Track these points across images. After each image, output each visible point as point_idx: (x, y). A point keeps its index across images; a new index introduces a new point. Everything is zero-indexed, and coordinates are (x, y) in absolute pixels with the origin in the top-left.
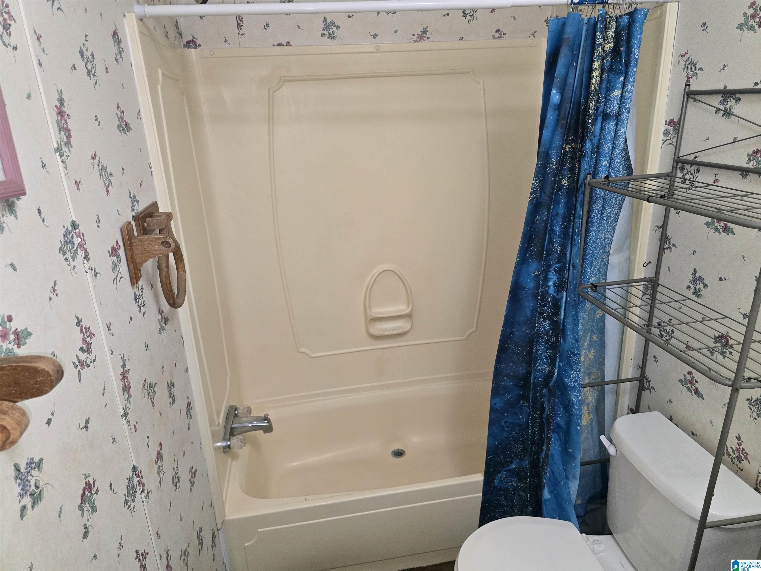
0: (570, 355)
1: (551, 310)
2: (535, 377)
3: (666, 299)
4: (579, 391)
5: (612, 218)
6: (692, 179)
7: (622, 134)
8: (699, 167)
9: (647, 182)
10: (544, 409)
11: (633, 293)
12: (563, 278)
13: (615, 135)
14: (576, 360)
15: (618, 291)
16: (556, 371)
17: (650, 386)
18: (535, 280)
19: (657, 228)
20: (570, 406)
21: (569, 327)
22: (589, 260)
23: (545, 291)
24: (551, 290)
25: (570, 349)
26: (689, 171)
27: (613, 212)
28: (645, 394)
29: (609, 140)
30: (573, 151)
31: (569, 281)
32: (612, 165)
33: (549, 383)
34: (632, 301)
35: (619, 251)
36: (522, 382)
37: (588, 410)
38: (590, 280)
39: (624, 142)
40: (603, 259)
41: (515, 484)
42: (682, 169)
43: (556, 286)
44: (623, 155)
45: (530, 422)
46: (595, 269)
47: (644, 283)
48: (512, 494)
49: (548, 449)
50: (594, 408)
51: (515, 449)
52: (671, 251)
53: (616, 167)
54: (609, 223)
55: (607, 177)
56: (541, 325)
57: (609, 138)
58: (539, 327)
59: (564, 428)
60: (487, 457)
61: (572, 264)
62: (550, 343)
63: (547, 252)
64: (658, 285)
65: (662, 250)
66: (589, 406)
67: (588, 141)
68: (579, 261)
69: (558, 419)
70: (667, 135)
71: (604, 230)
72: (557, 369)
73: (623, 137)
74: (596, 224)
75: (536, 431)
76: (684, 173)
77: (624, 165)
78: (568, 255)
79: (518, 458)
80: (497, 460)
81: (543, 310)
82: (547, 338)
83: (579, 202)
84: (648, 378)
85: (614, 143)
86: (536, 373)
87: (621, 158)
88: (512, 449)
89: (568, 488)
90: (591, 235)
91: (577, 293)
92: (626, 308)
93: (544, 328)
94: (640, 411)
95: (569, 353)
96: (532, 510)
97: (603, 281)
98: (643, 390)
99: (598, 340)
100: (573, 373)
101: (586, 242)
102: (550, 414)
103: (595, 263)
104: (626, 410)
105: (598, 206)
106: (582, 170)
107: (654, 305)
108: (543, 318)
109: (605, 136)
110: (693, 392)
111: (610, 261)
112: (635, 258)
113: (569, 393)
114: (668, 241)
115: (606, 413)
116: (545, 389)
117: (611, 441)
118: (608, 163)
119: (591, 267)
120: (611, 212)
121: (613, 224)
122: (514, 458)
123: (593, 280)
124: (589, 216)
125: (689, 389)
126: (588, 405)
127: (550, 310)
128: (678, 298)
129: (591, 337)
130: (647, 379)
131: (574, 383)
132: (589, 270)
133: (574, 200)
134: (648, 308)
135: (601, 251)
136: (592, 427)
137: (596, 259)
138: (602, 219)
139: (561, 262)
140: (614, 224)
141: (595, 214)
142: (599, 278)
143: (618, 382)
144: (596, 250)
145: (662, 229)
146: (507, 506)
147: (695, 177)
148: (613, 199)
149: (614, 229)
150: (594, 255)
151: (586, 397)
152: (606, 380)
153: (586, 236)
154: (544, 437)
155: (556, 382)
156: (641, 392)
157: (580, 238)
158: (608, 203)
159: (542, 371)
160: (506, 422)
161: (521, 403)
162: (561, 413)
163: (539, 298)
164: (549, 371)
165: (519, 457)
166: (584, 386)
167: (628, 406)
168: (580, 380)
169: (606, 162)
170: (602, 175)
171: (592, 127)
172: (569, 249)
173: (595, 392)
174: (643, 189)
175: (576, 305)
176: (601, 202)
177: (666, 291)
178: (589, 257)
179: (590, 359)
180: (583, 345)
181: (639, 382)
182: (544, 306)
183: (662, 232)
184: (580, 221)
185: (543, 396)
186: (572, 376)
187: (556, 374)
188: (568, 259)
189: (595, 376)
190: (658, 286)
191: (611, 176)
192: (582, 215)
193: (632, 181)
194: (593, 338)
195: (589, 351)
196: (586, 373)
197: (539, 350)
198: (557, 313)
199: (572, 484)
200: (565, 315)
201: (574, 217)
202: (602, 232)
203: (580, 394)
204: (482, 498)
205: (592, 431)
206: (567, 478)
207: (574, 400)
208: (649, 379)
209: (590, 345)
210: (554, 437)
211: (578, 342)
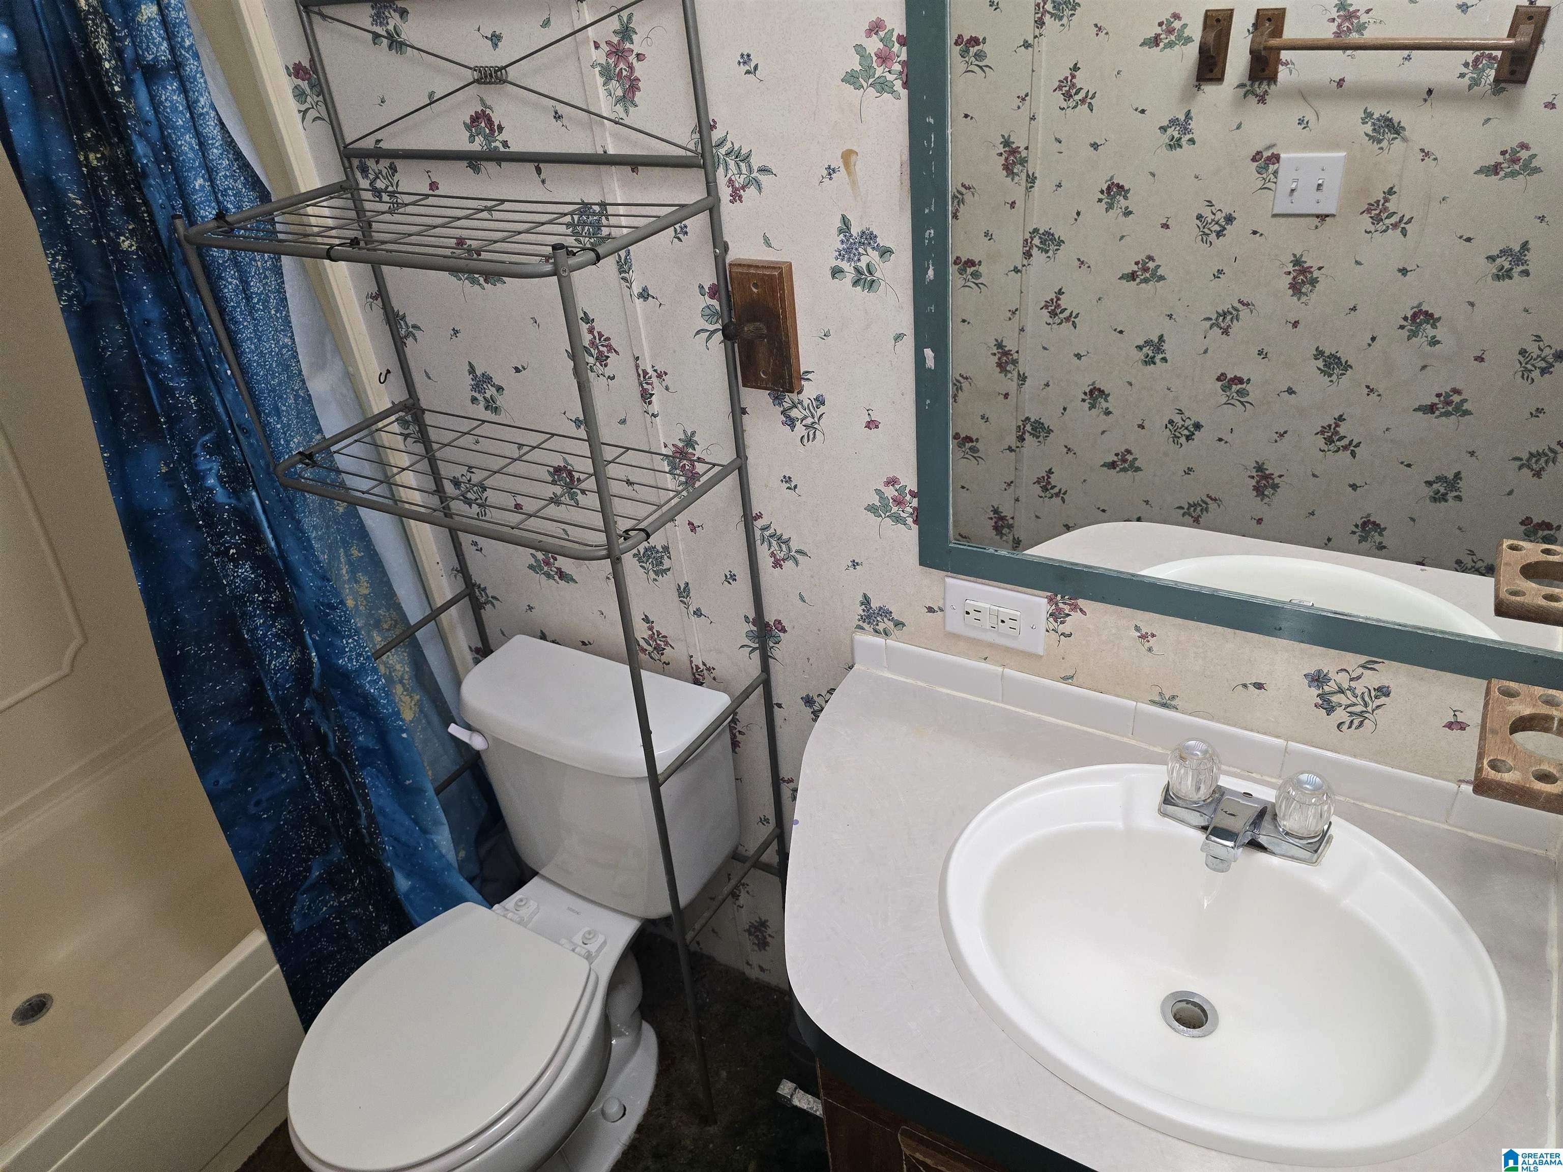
0: (324, 611)
1: (239, 536)
2: (275, 687)
3: (448, 437)
4: (375, 670)
5: (273, 302)
6: (390, 189)
7: (205, 110)
8: (391, 161)
9: (310, 210)
10: (325, 736)
11: (387, 445)
12: (234, 461)
13: (191, 114)
14: (341, 617)
15: (356, 449)
16: (314, 654)
17: (488, 597)
18: (170, 486)
19: (371, 300)
20: (371, 705)
21: (295, 558)
22: (267, 404)
23: (207, 501)
24: (220, 495)
25: (318, 601)
26: (377, 171)
27: (269, 286)
28: (487, 613)
29: (182, 127)
30: (112, 165)
31: (250, 465)
32: (217, 186)
33: (310, 681)
34: (392, 462)
35: (320, 365)
36: (251, 709)
37: (406, 690)
38: (292, 445)
39: (218, 128)
40: (297, 391)
41: (335, 904)
42: (364, 170)
43: (225, 483)
44: (231, 156)
45: (307, 776)
46: (290, 420)
47: (397, 416)
48: (337, 924)
49: (367, 804)
50: (414, 679)
51: (303, 842)
52: (416, 340)
53: (229, 188)
54: (273, 312)
55: (221, 216)
56: (234, 577)
57: (181, 122)
58: (233, 581)
59: (379, 749)
60: (252, 894)
61: (239, 426)
62: (272, 605)
63: (168, 417)
64: (423, 411)
65: (399, 344)
66: (404, 681)
67: (134, 138)
68: (249, 414)
69: (360, 738)
70: (303, 100)
71: (270, 332)
72: (314, 650)
73: (212, 115)
74: (245, 324)
75: (329, 786)
76: (371, 177)
77: (242, 178)
78: (220, 410)
79: (317, 853)
80: (277, 884)
81: (223, 544)
82: (260, 598)
83: (184, 286)
84: (480, 585)
85: (198, 135)
86: (272, 678)
87: (230, 166)
88: (296, 845)
89: (435, 847)
90: (247, 350)
91: (278, 484)
92: (388, 481)
93: (244, 580)
94: (492, 648)
95: (320, 608)
96: (390, 928)
97: (319, 437)
98: (481, 609)
99: (362, 554)
100: (347, 643)
101: (244, 370)
102: (340, 740)
103: (285, 405)
104: (469, 656)
105: (231, 283)
106: (156, 209)
107: (434, 454)
108: (232, 559)
109: (169, 120)
110: (556, 577)
111: (310, 392)
112: (358, 369)
113: (358, 682)
114: (402, 323)
115: (438, 680)
116: (307, 699)
117: (469, 727)
118: (205, 180)
119: (279, 418)
120: (264, 289)
121: (281, 314)
122: (309, 860)
123: (297, 444)
124: (222, 311)
125: (549, 576)
126: (401, 682)
127: (237, 538)
128: (466, 426)
129: (348, 555)
130: (479, 587)
131: (357, 662)
132: (279, 426)
133: (172, 282)
134: (424, 465)
135: (284, 377)
136: (426, 716)
137: (281, 397)
138: (252, 309)
139: (213, 428)
140: (284, 313)
141: (232, 304)
142: (306, 432)
143: (434, 615)
144: (273, 379)
145: (379, 299)
146: (339, 951)
147: (395, 183)
148: (255, 261)
149: (287, 322)
150: (274, 390)
151: (391, 669)
152: (412, 624)
153: (238, 356)
154: (350, 788)
155: (323, 675)
156: (480, 614)
157: (227, 366)
158: (250, 273)
159: (283, 668)
160: (258, 803)
161: (271, 749)
162: (359, 727)
163: (201, 522)
164: (298, 661)
165: (319, 850)
166: (378, 655)
167: (470, 648)
168: (367, 649)
169: (200, 181)
170: (208, 212)
171: (129, 101)
172: (214, 394)
173: (403, 652)
174: (309, 230)
175: (290, 510)
176: (232, 272)
177: (442, 420)
178: (265, 400)
179: (365, 596)
180: (339, 576)
181: (468, 597)
182: (221, 535)
183: (383, 304)
184: (208, 329)
185: (310, 713)
186: (347, 650)
187: (316, 660)
188: (224, 417)
189: (389, 622)
190: (424, 413)
191: (227, 210)
192: (208, 315)
193: (277, 216)
194: (352, 555)
195: (357, 582)
196: (370, 625)
197: (257, 628)
198: (256, 537)
199: (439, 837)
200: (275, 538)
201: (191, 321)
202: (268, 338)
203: (378, 675)
204: (283, 971)
205: (429, 722)
206: (424, 831)
207: (372, 691)
208: (482, 586)
209: (353, 572)
210: (367, 777)
211: (329, 580)
